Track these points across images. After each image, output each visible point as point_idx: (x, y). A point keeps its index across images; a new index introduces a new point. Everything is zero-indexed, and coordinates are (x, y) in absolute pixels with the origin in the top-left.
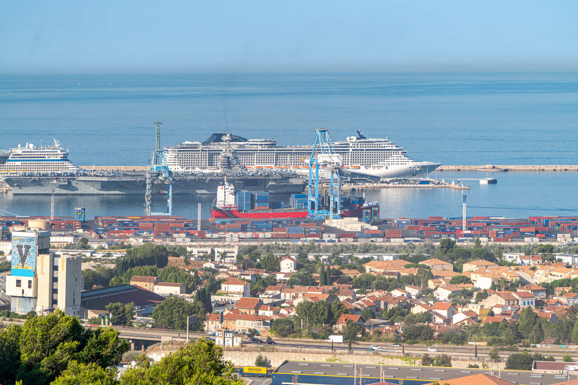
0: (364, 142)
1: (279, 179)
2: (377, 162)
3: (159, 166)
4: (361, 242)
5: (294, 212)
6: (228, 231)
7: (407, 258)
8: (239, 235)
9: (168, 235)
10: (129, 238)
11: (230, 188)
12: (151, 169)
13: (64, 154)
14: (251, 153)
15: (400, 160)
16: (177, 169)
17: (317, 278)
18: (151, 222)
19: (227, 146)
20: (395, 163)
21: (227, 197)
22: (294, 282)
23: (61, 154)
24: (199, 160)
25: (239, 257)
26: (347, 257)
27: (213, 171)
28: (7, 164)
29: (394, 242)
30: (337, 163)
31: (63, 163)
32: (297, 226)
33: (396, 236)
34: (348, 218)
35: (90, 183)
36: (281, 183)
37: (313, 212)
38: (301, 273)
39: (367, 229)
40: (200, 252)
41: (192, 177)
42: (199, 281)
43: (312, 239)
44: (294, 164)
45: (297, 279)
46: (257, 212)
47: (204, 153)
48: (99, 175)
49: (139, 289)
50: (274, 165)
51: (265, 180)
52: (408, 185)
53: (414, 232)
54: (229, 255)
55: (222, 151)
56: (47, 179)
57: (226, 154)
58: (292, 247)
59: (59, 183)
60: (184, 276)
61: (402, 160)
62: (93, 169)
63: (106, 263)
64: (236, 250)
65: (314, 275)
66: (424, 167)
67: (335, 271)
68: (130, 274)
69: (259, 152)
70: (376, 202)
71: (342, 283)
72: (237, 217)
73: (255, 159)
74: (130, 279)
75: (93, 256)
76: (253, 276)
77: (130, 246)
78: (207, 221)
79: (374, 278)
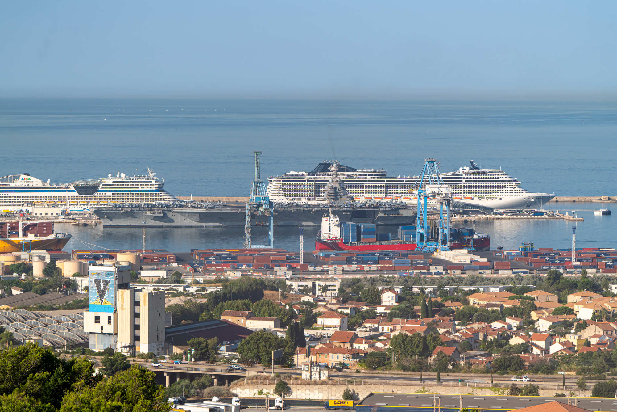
0: (477, 173)
1: (389, 210)
2: (491, 193)
3: (259, 196)
4: (468, 274)
5: (403, 244)
6: (333, 264)
7: (513, 290)
8: (343, 268)
9: (269, 268)
10: (226, 271)
11: (335, 219)
12: (251, 200)
13: (159, 185)
14: (360, 183)
15: (514, 191)
16: (281, 200)
17: (418, 311)
18: (250, 255)
19: (334, 176)
20: (509, 194)
21: (331, 229)
22: (395, 315)
23: (156, 185)
24: (305, 191)
25: (341, 290)
26: (453, 290)
27: (319, 202)
28: (96, 195)
29: (502, 274)
31: (159, 194)
32: (404, 258)
33: (505, 268)
34: (458, 250)
35: (187, 215)
36: (390, 214)
37: (422, 244)
38: (403, 305)
39: (476, 261)
40: (300, 286)
41: (297, 209)
42: (294, 315)
43: (419, 271)
44: (405, 195)
45: (398, 312)
46: (363, 244)
47: (310, 184)
48: (196, 206)
49: (229, 324)
50: (384, 196)
51: (374, 211)
52: (522, 217)
53: (524, 264)
54: (330, 288)
55: (328, 181)
56: (140, 210)
57: (332, 184)
58: (397, 280)
59: (154, 215)
60: (278, 310)
61: (516, 191)
62: (190, 200)
63: (198, 298)
64: (338, 284)
65: (415, 307)
66: (538, 198)
67: (437, 303)
68: (221, 308)
69: (368, 182)
70: (487, 234)
71: (444, 316)
72: (343, 250)
73: (365, 190)
74: (221, 314)
75: (186, 291)
76: (352, 309)
77: (226, 280)
78: (311, 254)
79: (476, 310)
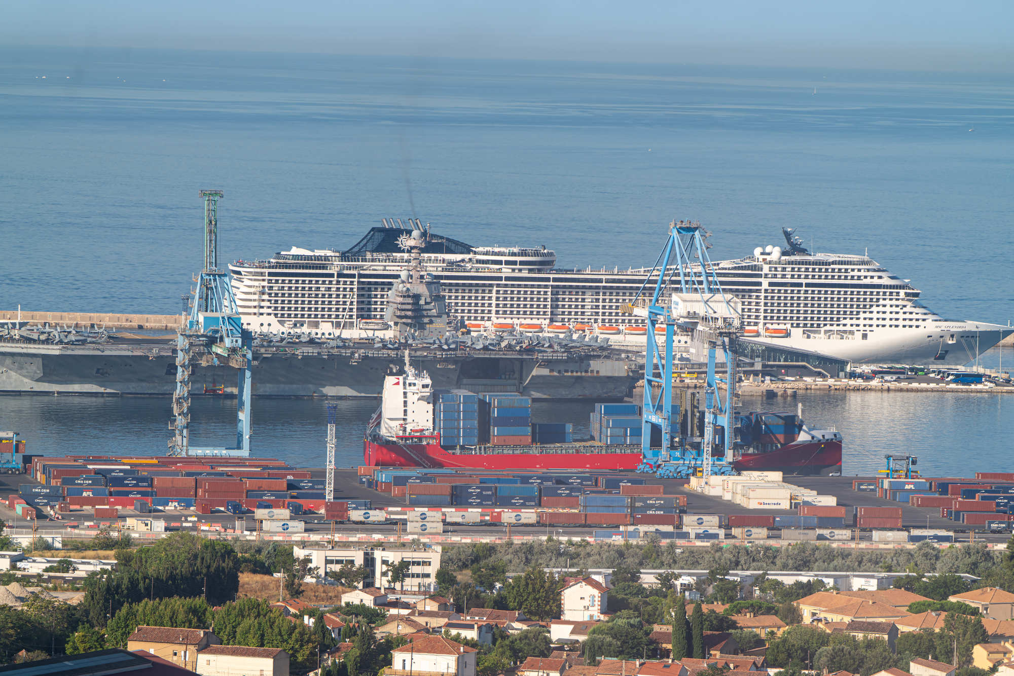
0: (802, 263)
1: (561, 361)
2: (838, 319)
3: (214, 315)
4: (788, 540)
5: (604, 452)
6: (414, 504)
7: (917, 585)
8: (444, 514)
9: (240, 512)
10: (123, 518)
11: (419, 382)
12: (191, 323)
14: (481, 285)
15: (901, 316)
16: (266, 324)
17: (666, 637)
18: (188, 474)
19: (413, 263)
20: (887, 322)
21: (410, 408)
22: (600, 648)
24: (330, 303)
25: (444, 577)
26: (749, 582)
27: (370, 334)
29: (880, 542)
30: (725, 319)
32: (610, 493)
33: (888, 526)
34: (756, 474)
35: (9, 361)
36: (567, 371)
37: (656, 455)
38: (621, 622)
39: (806, 503)
40: (331, 562)
41: (311, 351)
42: (327, 642)
43: (652, 528)
44: (603, 320)
45: (609, 639)
46: (496, 452)
47: (345, 283)
48: (35, 336)
49: (154, 663)
50: (548, 321)
51: (522, 361)
52: (924, 385)
53: (938, 514)
54: (414, 569)
55: (398, 277)
57: (408, 286)
58: (596, 551)
60: (285, 628)
61: (908, 316)
62: (17, 321)
63: (55, 589)
64: (435, 558)
65: (657, 628)
66: (967, 337)
67: (716, 618)
68: (126, 619)
69: (503, 282)
70: (834, 430)
71: (736, 653)
72: (440, 465)
73: (494, 302)
74: (126, 635)
75: (19, 569)
76: (484, 629)
77: (126, 542)
78: (353, 475)
79: (823, 639)
